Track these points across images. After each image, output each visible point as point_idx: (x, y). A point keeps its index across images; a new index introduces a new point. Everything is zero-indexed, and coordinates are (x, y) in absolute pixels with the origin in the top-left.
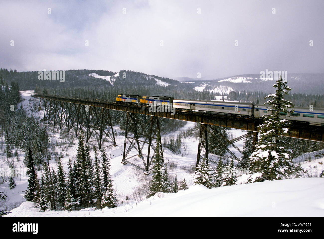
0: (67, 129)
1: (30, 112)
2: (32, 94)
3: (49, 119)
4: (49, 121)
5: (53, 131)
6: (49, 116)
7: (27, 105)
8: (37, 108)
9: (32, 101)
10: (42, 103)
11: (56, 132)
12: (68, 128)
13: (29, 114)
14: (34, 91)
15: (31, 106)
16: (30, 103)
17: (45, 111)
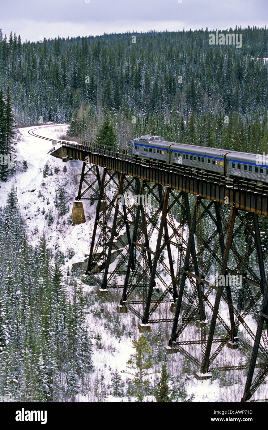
0: (172, 323)
1: (40, 223)
2: (54, 142)
3: (105, 266)
4: (106, 273)
5: (112, 325)
6: (107, 252)
7: (33, 191)
8: (68, 209)
9: (52, 175)
10: (90, 187)
11: (124, 328)
12: (176, 320)
13: (36, 231)
14: (65, 128)
15: (46, 195)
16: (43, 184)
17: (96, 224)
